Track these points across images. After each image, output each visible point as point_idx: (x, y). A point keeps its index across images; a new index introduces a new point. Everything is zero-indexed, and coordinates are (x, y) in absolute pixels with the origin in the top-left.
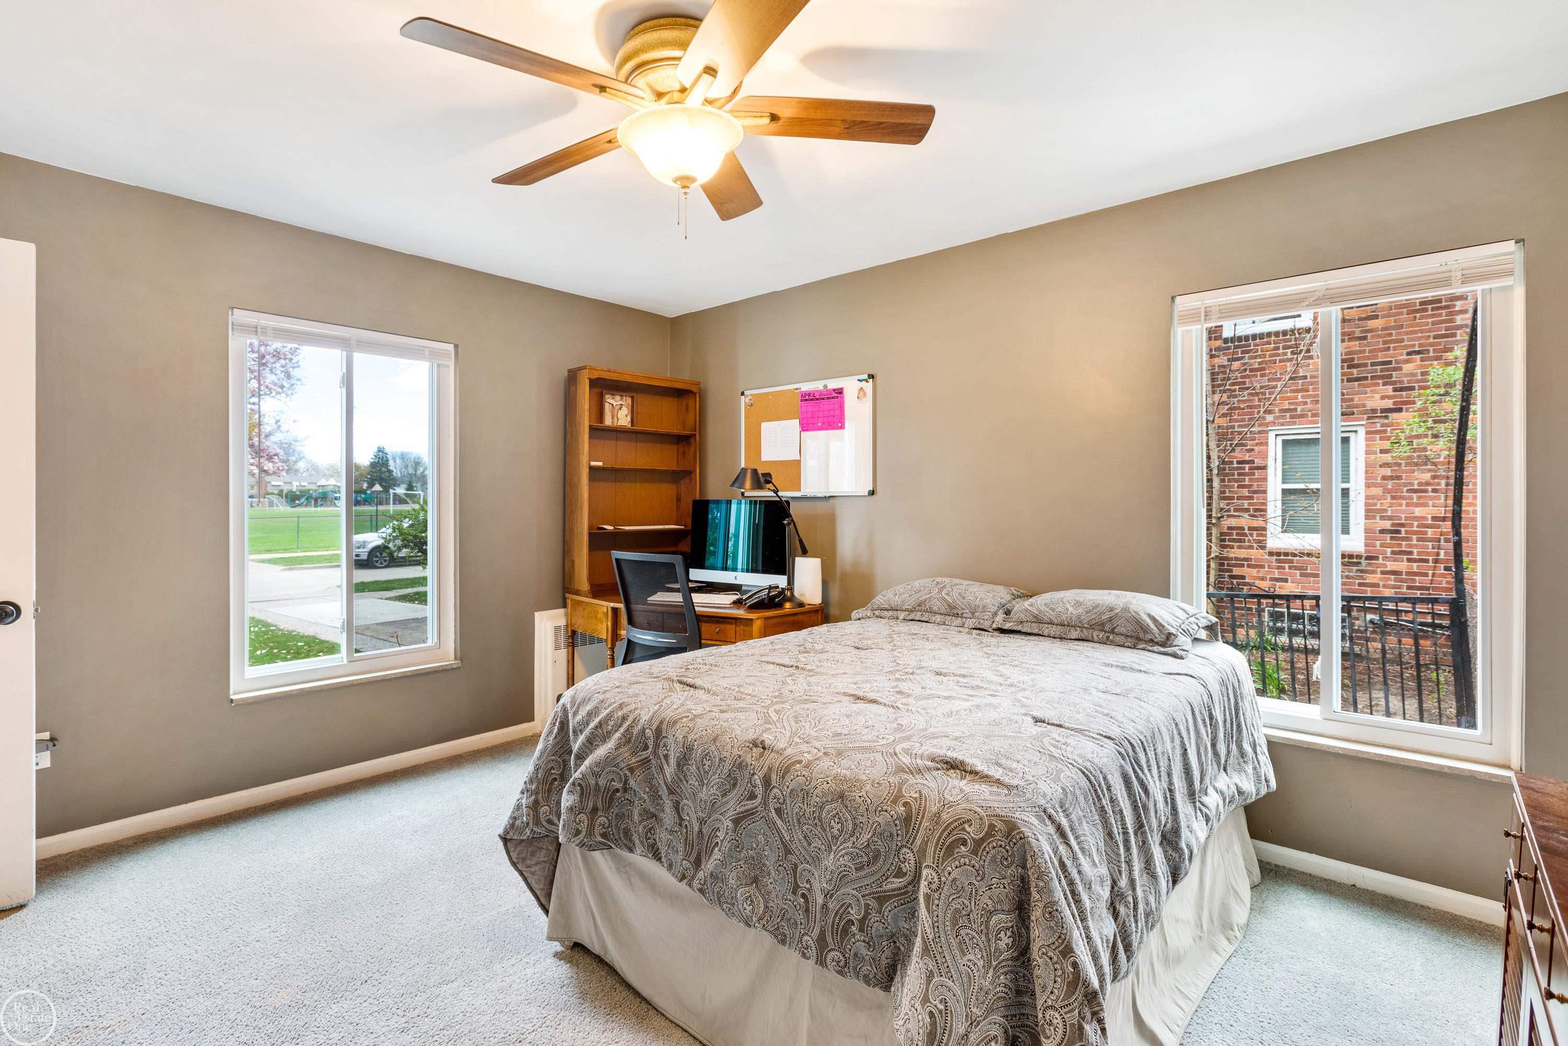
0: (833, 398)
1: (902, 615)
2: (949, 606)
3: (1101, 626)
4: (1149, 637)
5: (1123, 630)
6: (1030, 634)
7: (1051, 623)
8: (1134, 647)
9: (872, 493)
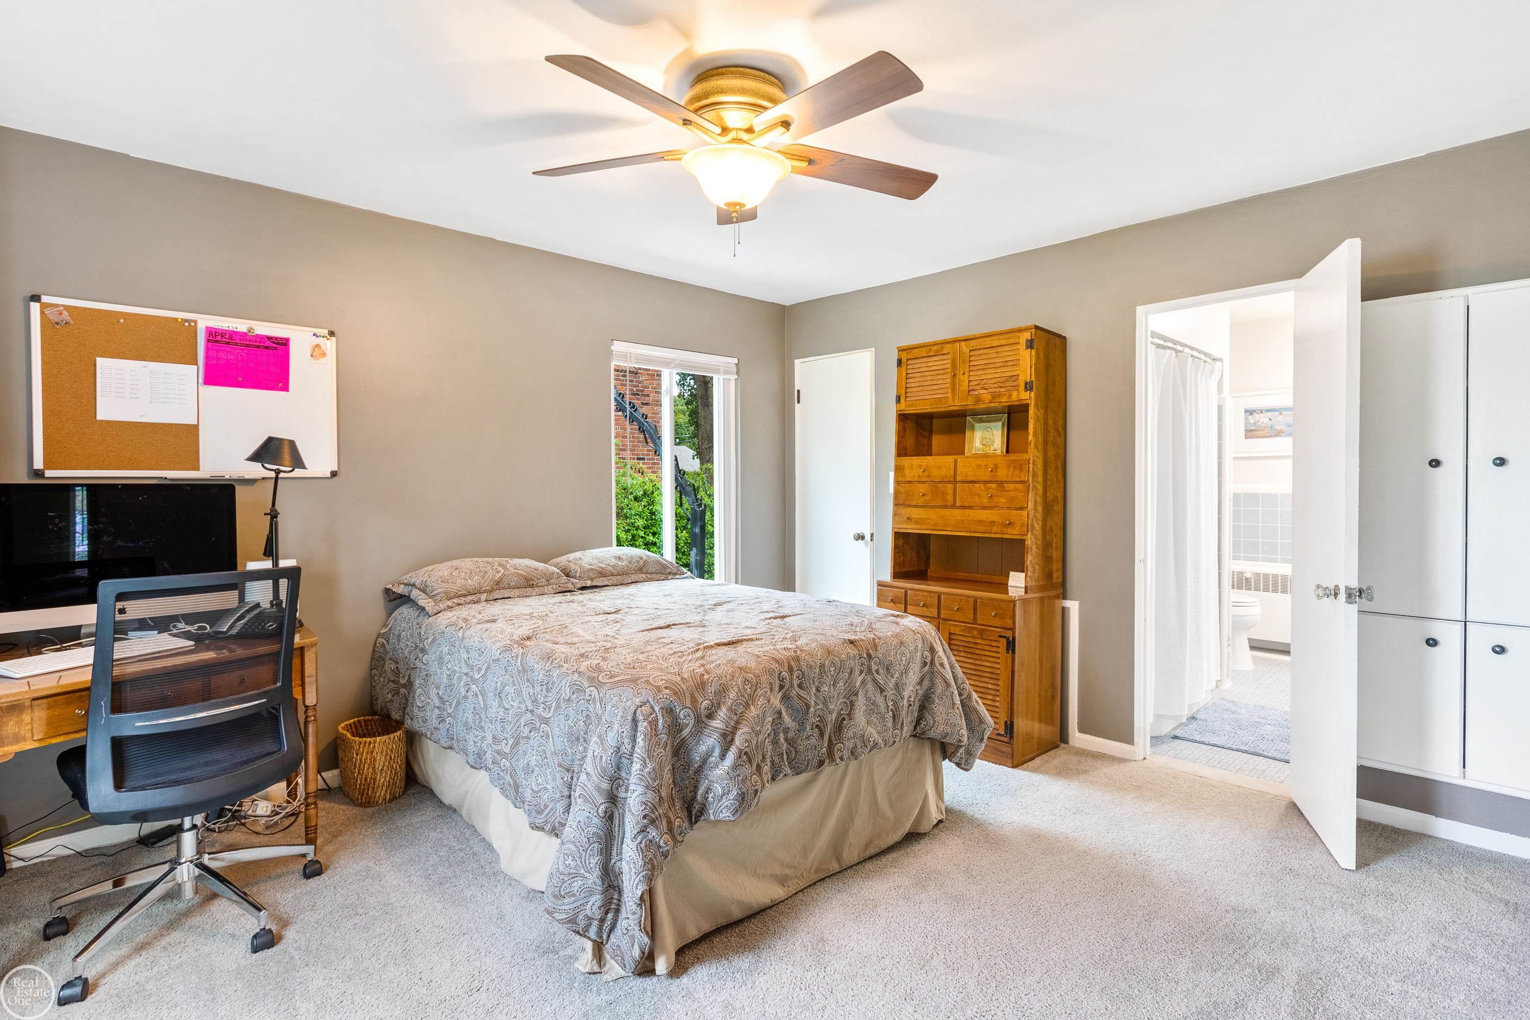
0: (267, 348)
1: (484, 597)
2: (525, 578)
3: (640, 570)
4: (669, 570)
5: (653, 570)
6: (603, 586)
7: (612, 575)
8: (667, 579)
9: (334, 474)
